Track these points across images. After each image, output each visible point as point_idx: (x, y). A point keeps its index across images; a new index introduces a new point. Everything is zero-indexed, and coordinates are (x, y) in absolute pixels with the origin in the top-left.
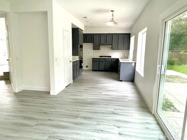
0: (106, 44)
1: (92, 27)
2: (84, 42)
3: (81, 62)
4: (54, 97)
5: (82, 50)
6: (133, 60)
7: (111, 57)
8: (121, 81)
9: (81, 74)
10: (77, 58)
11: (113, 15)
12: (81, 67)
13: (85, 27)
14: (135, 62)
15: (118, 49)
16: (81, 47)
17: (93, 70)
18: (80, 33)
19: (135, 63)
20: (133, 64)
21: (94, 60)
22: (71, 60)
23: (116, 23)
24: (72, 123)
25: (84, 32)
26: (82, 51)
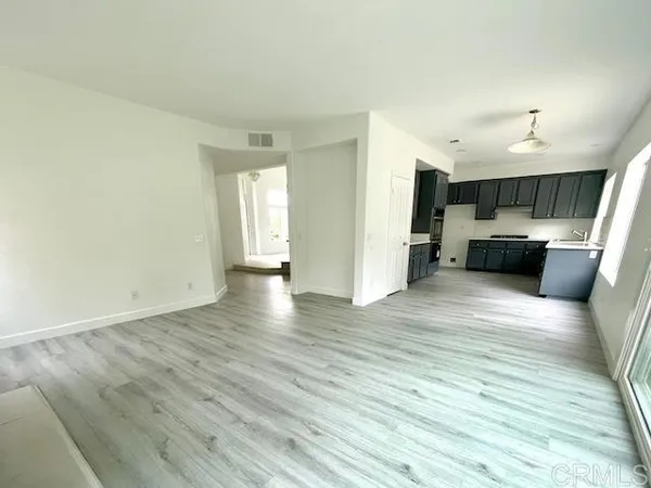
0: (513, 204)
1: (476, 164)
2: (449, 203)
3: (435, 247)
4: (358, 308)
5: (442, 221)
6: (598, 245)
7: (526, 237)
8: (544, 296)
9: (432, 275)
10: (425, 239)
11: (534, 123)
12: (434, 259)
13: (457, 165)
14: (600, 248)
15: (552, 216)
16: (441, 212)
17: (468, 269)
18: (439, 181)
19: (601, 253)
20: (593, 255)
21: (474, 245)
22: (408, 241)
23: (540, 143)
24: (376, 354)
25: (452, 180)
26: (439, 223)
